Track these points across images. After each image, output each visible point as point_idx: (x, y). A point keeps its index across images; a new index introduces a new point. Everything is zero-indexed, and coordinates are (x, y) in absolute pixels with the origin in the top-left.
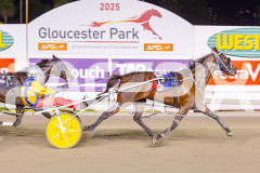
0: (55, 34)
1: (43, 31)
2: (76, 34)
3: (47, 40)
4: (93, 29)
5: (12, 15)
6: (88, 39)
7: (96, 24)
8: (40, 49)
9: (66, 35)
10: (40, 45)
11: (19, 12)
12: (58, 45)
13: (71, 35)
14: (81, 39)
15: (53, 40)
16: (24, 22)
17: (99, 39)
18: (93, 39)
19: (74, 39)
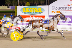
0: (57, 8)
1: (53, 7)
2: (63, 8)
3: (54, 10)
4: (68, 7)
5: (44, 3)
6: (66, 10)
7: (69, 5)
8: (52, 13)
9: (60, 8)
10: (52, 12)
11: (46, 2)
12: (57, 11)
13: (61, 8)
14: (64, 10)
15: (56, 10)
16: (47, 5)
17: (70, 10)
18: (68, 10)
19: (62, 10)
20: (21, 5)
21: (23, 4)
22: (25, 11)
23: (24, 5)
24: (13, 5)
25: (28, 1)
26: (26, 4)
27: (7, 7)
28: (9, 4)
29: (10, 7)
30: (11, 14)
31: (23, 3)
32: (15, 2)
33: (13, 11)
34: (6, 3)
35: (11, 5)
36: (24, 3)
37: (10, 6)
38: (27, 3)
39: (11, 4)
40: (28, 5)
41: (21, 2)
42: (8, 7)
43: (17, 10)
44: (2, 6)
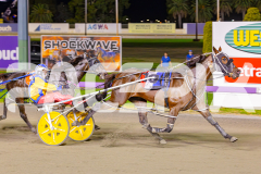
20: (227, 18)
21: (235, 15)
22: (241, 43)
23: (239, 18)
24: (197, 20)
25: (254, 5)
26: (245, 17)
27: (174, 25)
28: (181, 14)
29: (185, 25)
30: (190, 53)
31: (234, 10)
32: (203, 8)
33: (196, 40)
34: (170, 12)
35: (189, 19)
36: (238, 11)
37: (184, 21)
38: (251, 10)
39: (189, 16)
40: (254, 17)
41: (228, 9)
42: (177, 27)
43: (210, 37)
44: (154, 22)
